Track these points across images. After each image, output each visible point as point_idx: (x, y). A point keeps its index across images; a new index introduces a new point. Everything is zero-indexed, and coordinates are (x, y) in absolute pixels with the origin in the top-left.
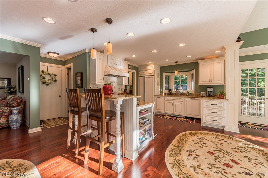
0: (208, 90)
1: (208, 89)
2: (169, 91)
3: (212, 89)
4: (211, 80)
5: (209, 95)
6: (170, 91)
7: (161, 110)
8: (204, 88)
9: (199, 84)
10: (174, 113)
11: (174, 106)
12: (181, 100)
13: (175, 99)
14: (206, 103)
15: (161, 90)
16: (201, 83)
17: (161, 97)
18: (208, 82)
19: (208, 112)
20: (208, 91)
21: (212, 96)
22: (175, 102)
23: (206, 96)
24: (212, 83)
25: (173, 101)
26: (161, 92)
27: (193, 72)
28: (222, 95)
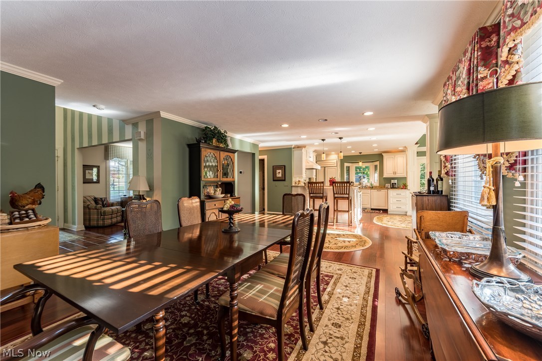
0: (393, 183)
1: (393, 181)
3: (396, 181)
4: (395, 173)
5: (393, 187)
8: (388, 180)
9: (384, 177)
14: (392, 193)
16: (385, 175)
18: (393, 175)
19: (394, 201)
21: (396, 188)
23: (391, 188)
24: (396, 175)
27: (377, 163)
28: (405, 186)
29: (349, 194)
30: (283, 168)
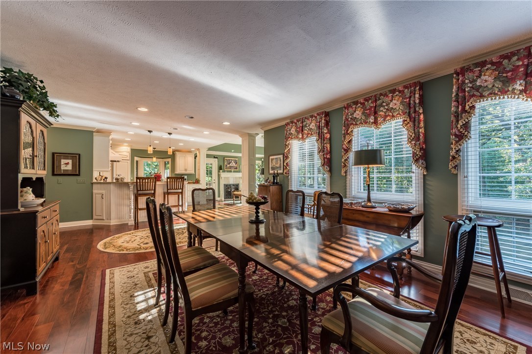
3: (186, 177)
16: (178, 172)
18: (184, 171)
27: (169, 160)
29: (182, 189)
30: (76, 158)
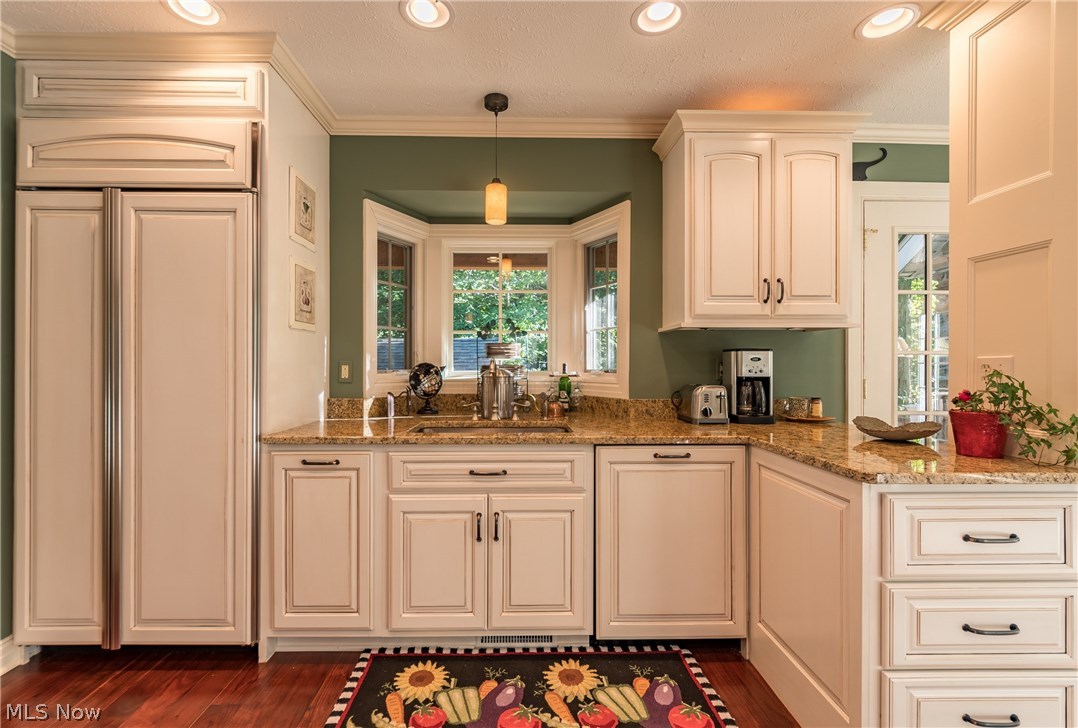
0: (745, 373)
1: (745, 364)
2: (415, 379)
4: (773, 291)
6: (418, 382)
7: (344, 609)
9: (669, 323)
10: (495, 624)
11: (497, 547)
12: (560, 475)
13: (499, 467)
15: (345, 372)
16: (702, 308)
17: (347, 458)
18: (755, 307)
20: (741, 381)
22: (499, 502)
24: (781, 309)
25: (487, 491)
26: (344, 391)
27: (617, 222)
